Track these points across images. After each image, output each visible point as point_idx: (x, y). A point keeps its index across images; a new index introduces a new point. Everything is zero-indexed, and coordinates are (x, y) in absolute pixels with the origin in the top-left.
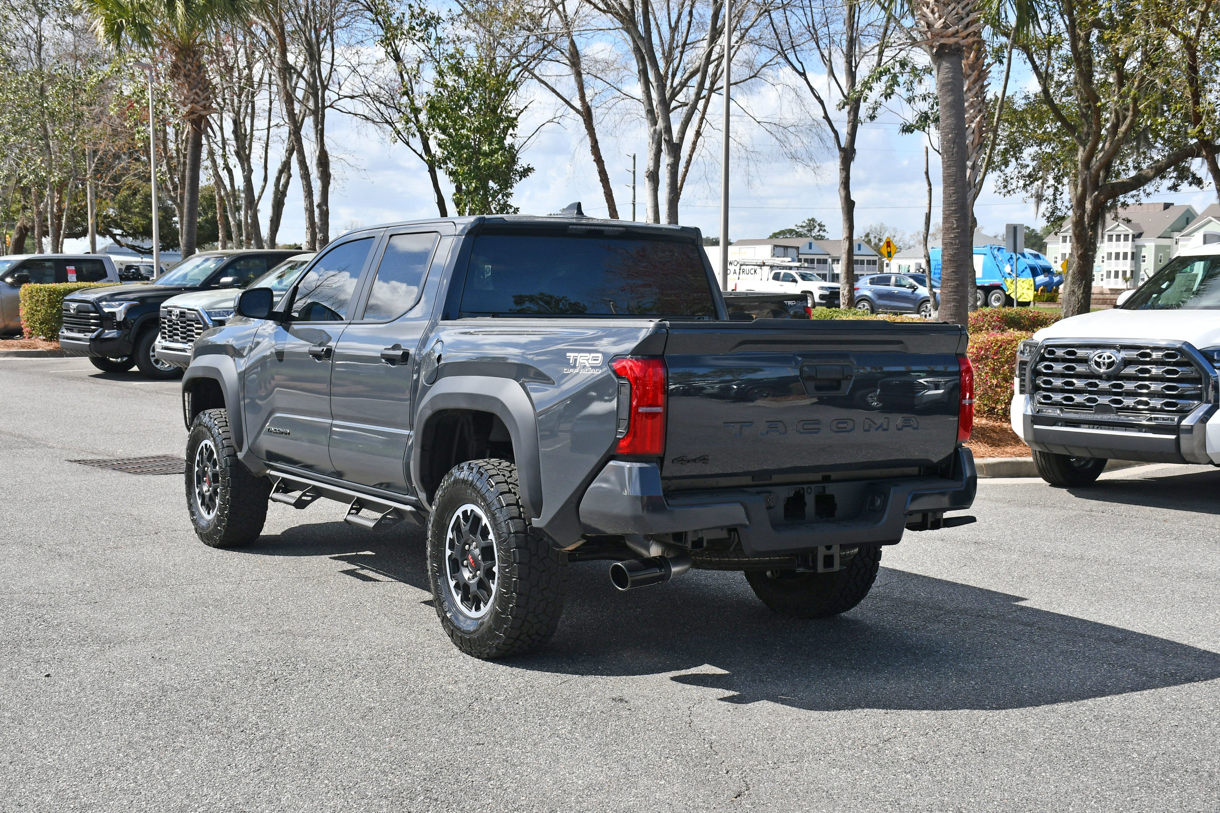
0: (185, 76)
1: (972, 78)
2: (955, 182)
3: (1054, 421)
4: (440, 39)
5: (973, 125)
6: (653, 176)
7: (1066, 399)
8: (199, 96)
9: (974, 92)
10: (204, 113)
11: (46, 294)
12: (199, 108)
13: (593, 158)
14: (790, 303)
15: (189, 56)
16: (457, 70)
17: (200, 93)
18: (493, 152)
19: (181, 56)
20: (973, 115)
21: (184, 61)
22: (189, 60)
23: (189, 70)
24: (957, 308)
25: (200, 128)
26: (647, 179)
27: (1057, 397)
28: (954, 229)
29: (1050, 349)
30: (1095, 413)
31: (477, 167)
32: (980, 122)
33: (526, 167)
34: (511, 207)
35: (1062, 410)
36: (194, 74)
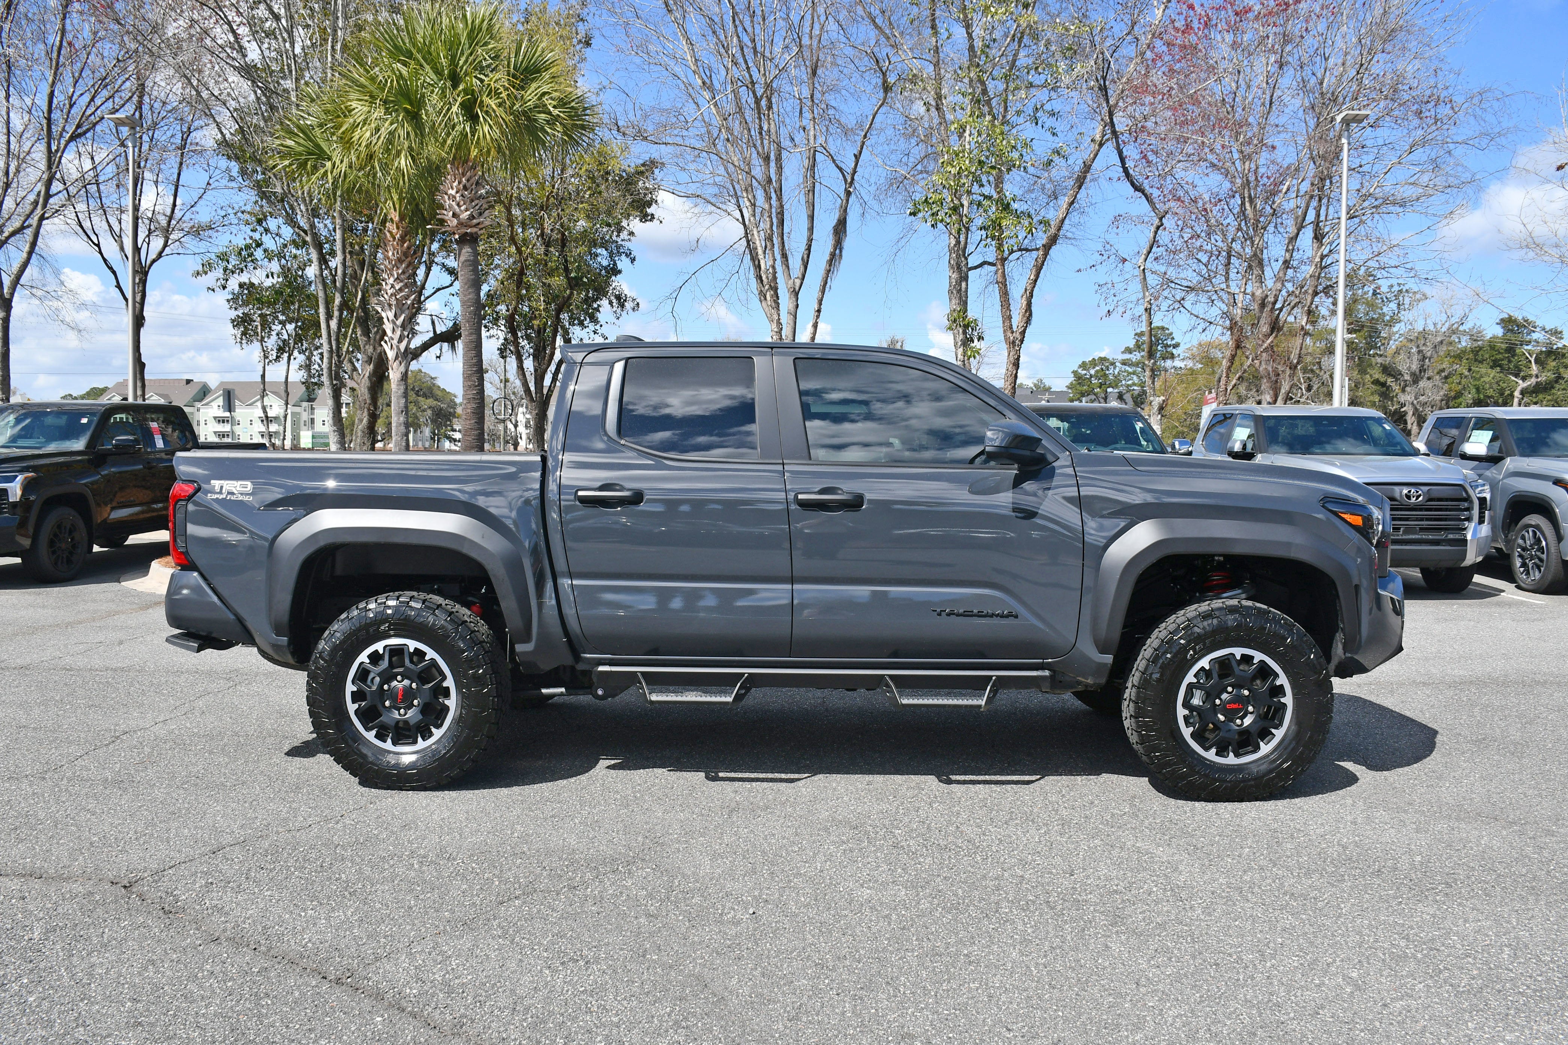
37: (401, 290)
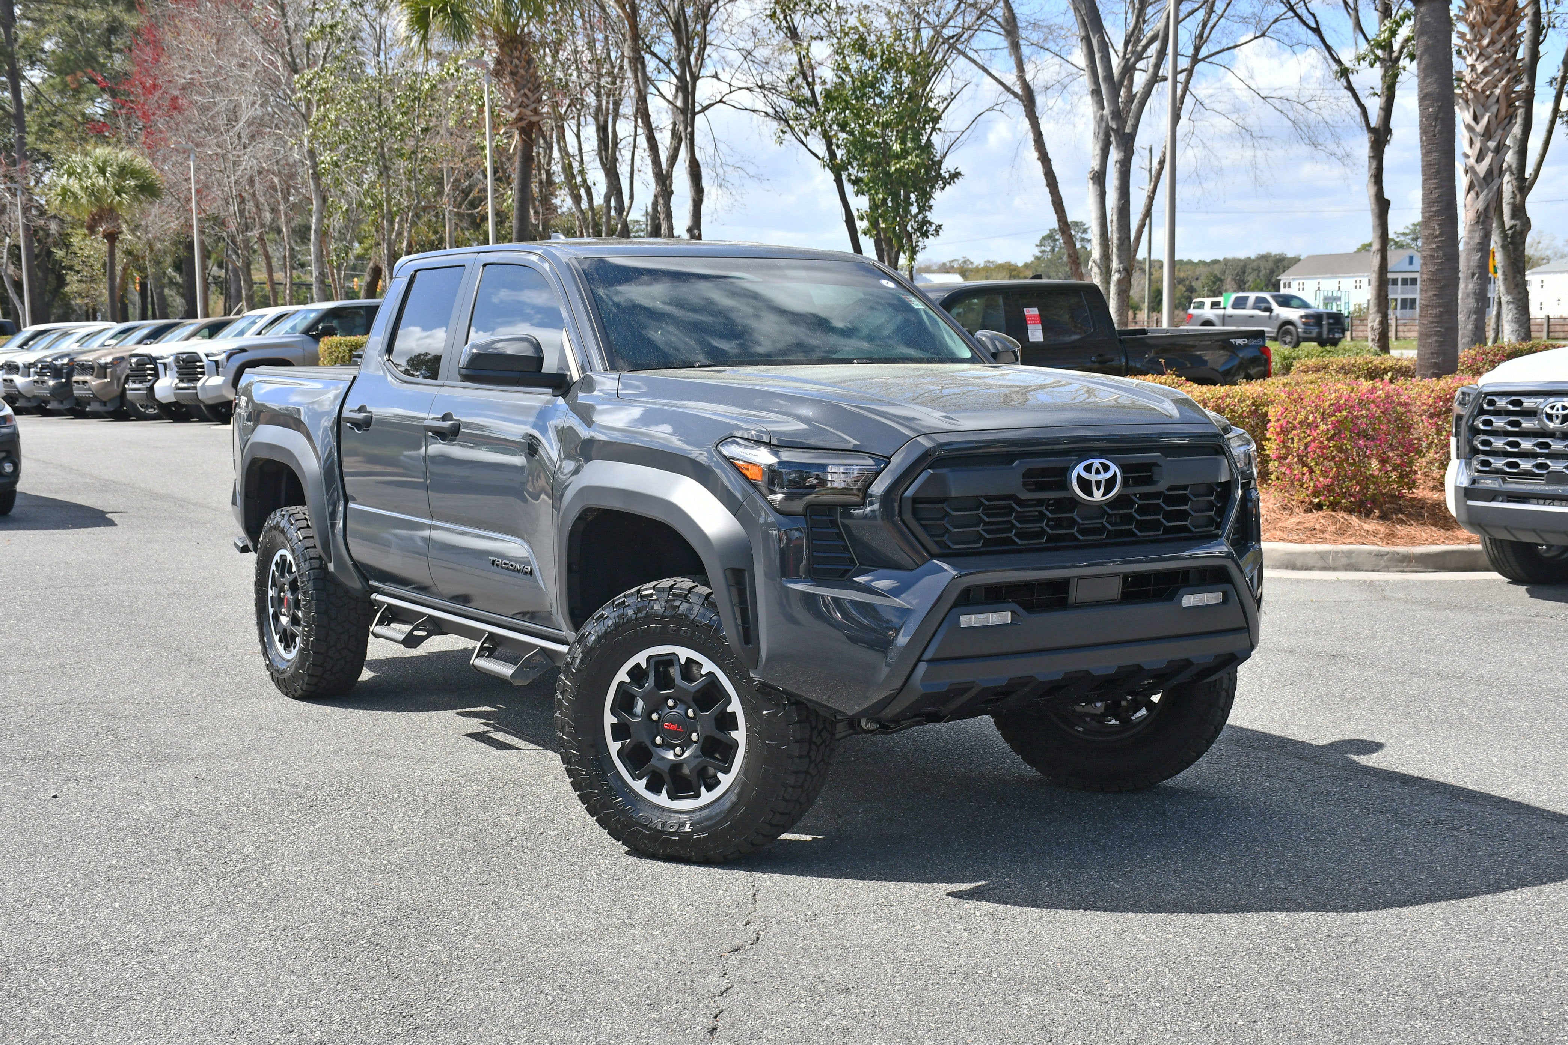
0: (513, 74)
1: (1497, 26)
2: (1438, 172)
3: (1493, 495)
4: (843, 8)
5: (1497, 91)
6: (1099, 177)
7: (1510, 465)
8: (528, 98)
9: (1499, 45)
10: (535, 119)
11: (347, 349)
12: (528, 113)
13: (1036, 155)
14: (1239, 342)
15: (516, 49)
16: (861, 47)
17: (530, 94)
18: (905, 153)
19: (506, 49)
20: (1498, 77)
21: (510, 56)
22: (516, 54)
23: (516, 66)
24: (1441, 344)
25: (530, 138)
26: (1091, 182)
27: (1498, 463)
28: (1436, 237)
29: (1490, 397)
30: (1547, 484)
31: (887, 174)
32: (1507, 86)
33: (953, 172)
34: (931, 224)
35: (1504, 480)
36: (522, 71)
37: (1485, 72)
